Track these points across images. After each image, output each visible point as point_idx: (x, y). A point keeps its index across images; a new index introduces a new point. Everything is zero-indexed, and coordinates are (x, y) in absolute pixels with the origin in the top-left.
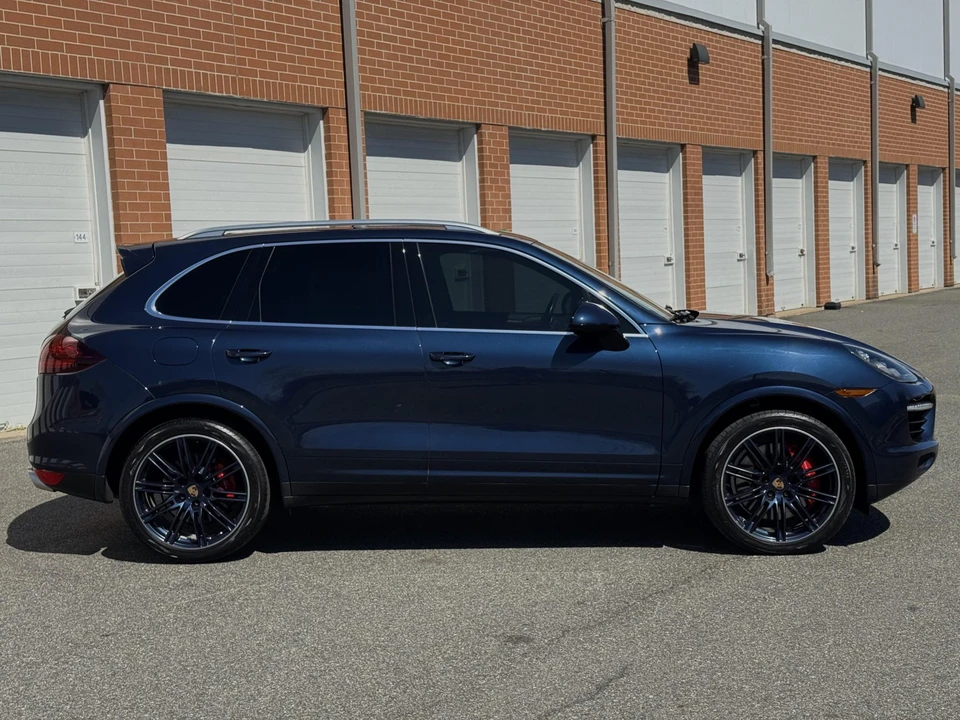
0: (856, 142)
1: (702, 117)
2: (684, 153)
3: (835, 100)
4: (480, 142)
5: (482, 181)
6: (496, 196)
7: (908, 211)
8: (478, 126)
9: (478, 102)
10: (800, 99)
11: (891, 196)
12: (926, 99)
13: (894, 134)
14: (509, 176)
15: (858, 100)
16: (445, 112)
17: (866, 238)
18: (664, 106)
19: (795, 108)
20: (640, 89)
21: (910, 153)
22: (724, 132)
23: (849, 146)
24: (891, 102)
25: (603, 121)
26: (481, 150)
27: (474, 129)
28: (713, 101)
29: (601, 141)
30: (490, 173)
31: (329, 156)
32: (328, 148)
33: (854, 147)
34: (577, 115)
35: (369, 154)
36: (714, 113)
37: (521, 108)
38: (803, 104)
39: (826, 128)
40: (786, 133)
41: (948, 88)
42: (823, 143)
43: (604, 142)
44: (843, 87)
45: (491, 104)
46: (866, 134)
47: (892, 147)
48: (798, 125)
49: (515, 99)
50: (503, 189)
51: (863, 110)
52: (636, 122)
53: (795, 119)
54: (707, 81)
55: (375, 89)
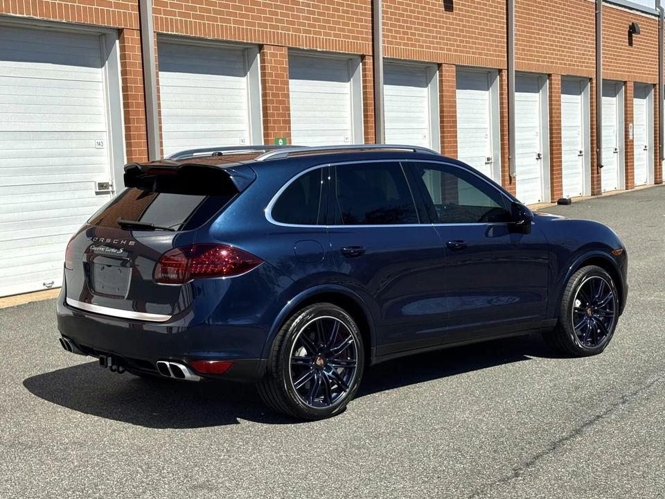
0: (584, 62)
1: (456, 40)
2: (441, 71)
3: (567, 27)
4: (263, 61)
5: (264, 95)
6: (277, 109)
7: (626, 121)
8: (261, 47)
9: (260, 25)
10: (538, 25)
11: (611, 107)
12: (641, 26)
13: (614, 55)
14: (288, 91)
15: (585, 26)
16: (231, 33)
17: (592, 144)
18: (423, 30)
19: (533, 33)
20: (402, 15)
21: (627, 72)
22: (474, 53)
23: (578, 66)
24: (612, 28)
25: (371, 43)
26: (263, 68)
27: (257, 50)
28: (464, 26)
29: (369, 61)
30: (272, 88)
31: (124, 73)
32: (124, 65)
33: (582, 66)
34: (348, 37)
36: (465, 37)
37: (298, 30)
38: (540, 30)
39: (559, 51)
40: (526, 55)
41: (659, 16)
42: (557, 63)
43: (372, 61)
44: (573, 15)
45: (272, 27)
46: (591, 56)
47: (613, 66)
48: (536, 47)
49: (293, 23)
50: (283, 102)
51: (589, 35)
52: (399, 44)
53: (533, 42)
54: (460, 10)
55: (166, 13)
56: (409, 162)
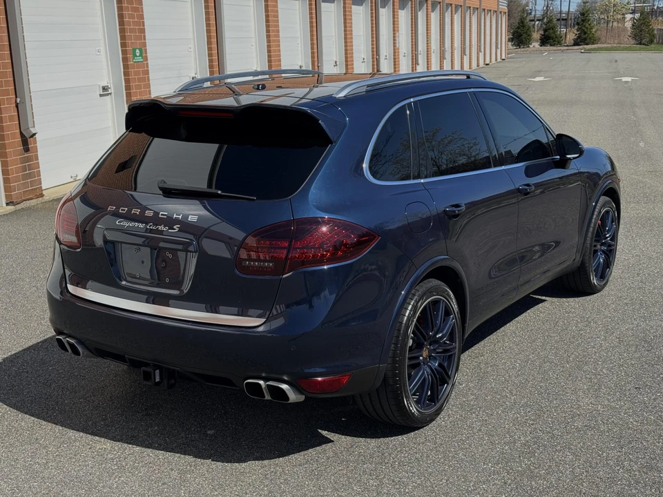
7: (394, 30)
17: (373, 51)
56: (474, 92)
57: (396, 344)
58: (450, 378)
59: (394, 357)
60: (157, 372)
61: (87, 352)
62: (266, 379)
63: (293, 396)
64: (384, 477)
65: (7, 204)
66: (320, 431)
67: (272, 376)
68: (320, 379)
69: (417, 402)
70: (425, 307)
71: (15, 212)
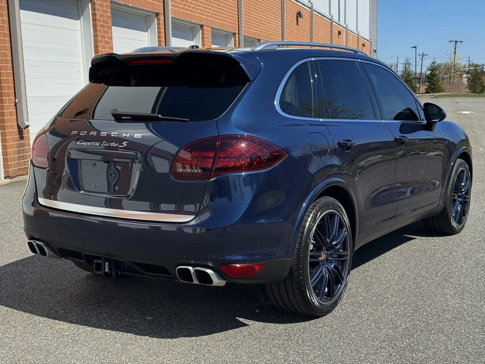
0: (276, 33)
2: (203, 30)
13: (290, 31)
14: (111, 34)
15: (276, 10)
22: (221, 20)
23: (273, 35)
24: (289, 13)
25: (162, 4)
26: (94, 15)
29: (162, 17)
30: (100, 31)
33: (275, 36)
35: (20, 9)
39: (264, 24)
40: (248, 25)
41: (310, 8)
46: (279, 29)
48: (253, 20)
51: (278, 16)
53: (251, 17)
56: (361, 62)
57: (300, 244)
58: (343, 280)
59: (298, 254)
60: (107, 263)
61: (51, 253)
62: (193, 266)
63: (217, 281)
64: (290, 349)
65: (5, 178)
66: (238, 318)
67: (199, 262)
68: (238, 265)
69: (318, 295)
70: (324, 216)
71: (10, 184)
